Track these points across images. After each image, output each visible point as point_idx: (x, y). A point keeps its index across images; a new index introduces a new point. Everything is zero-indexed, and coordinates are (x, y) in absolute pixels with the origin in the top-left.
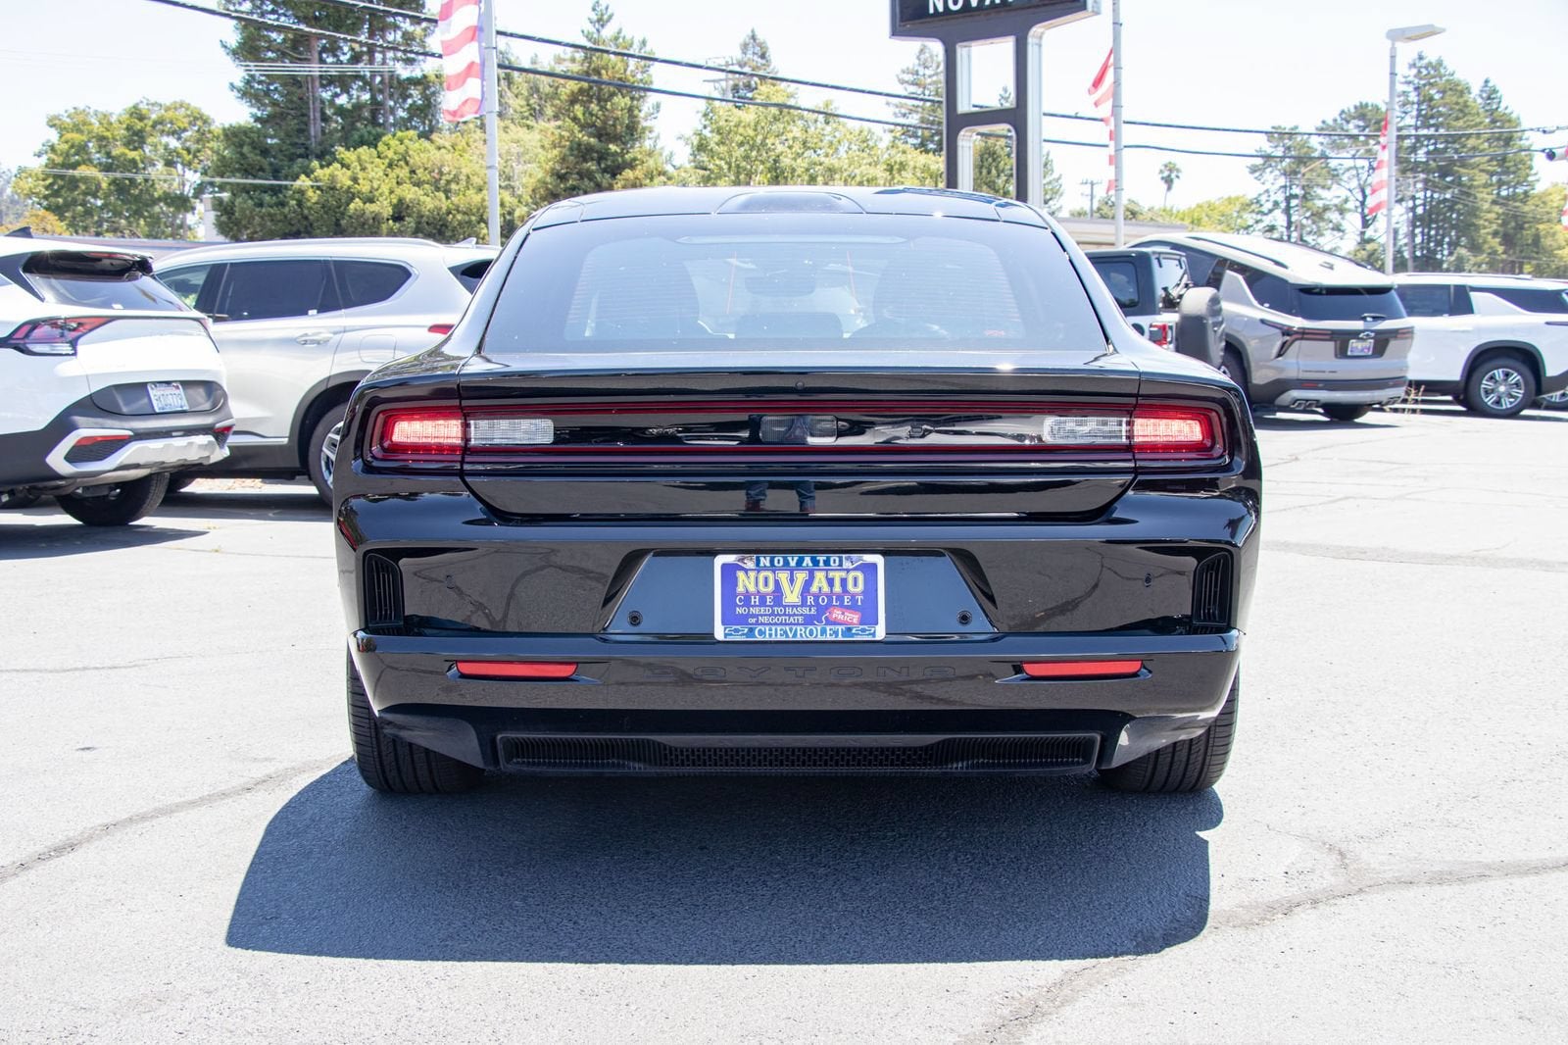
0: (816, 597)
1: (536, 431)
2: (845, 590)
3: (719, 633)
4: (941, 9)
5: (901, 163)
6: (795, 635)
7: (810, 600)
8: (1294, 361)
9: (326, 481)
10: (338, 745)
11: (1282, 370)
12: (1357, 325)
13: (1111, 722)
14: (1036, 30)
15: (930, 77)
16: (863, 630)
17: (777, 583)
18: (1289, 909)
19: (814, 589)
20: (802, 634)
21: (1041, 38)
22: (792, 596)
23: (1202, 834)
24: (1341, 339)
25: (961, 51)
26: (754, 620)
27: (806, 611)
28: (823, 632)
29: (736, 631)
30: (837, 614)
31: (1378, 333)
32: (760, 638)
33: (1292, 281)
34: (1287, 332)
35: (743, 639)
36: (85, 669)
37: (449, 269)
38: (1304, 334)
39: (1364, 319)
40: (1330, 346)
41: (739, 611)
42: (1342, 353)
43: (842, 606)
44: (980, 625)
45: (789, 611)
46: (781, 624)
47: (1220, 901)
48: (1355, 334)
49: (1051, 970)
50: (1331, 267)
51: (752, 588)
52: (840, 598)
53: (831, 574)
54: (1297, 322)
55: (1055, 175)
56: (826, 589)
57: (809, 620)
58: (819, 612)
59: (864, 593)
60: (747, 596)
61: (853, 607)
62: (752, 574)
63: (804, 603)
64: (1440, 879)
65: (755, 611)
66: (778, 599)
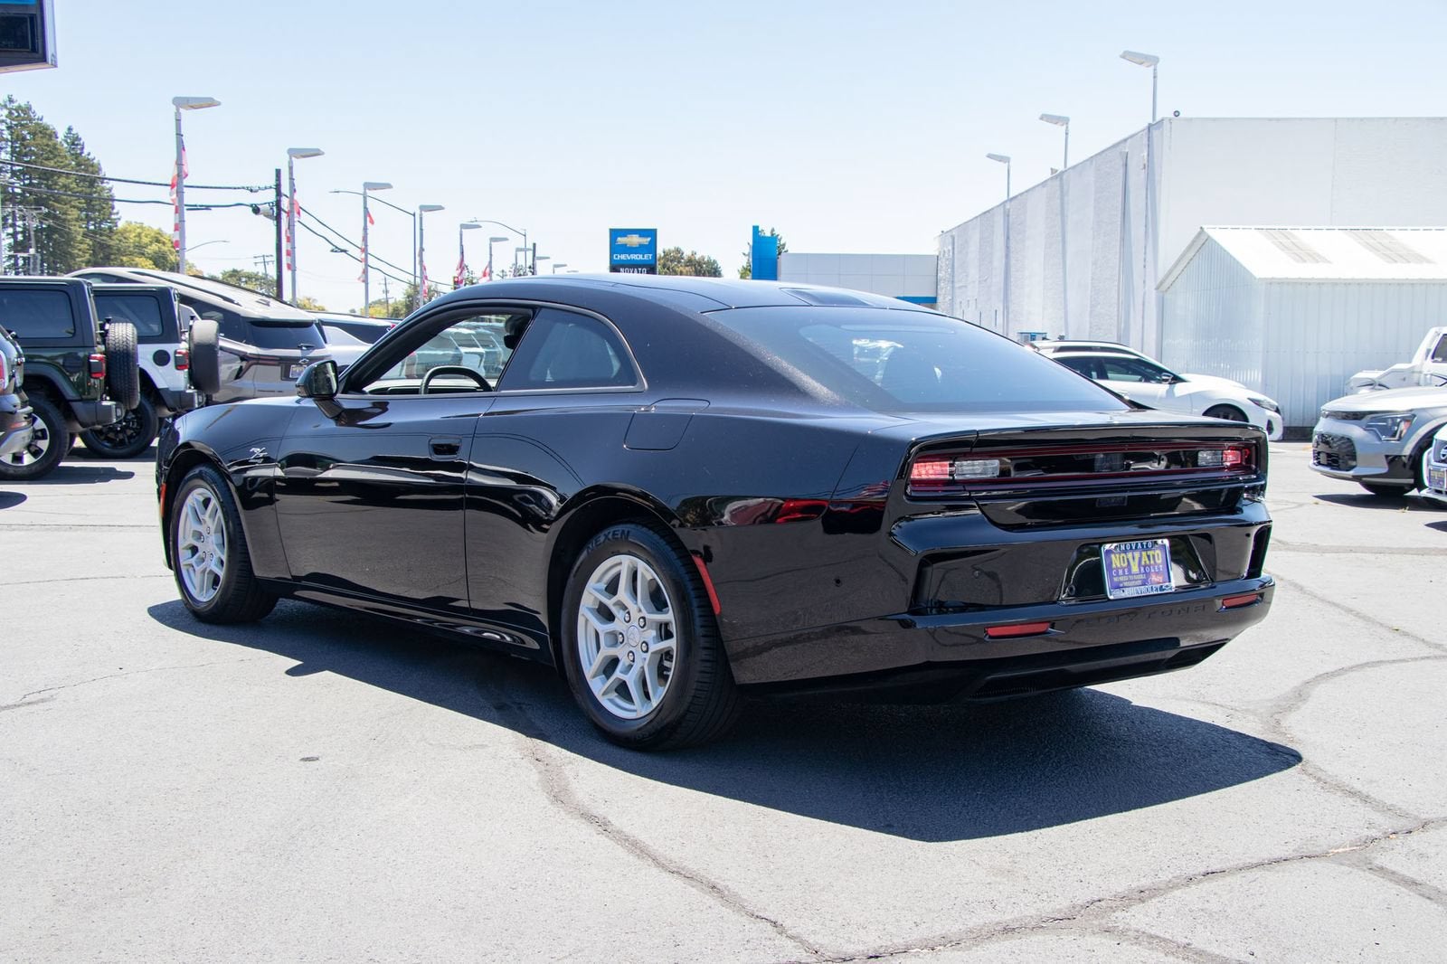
2: (1155, 562)
3: (1111, 595)
6: (1139, 592)
7: (1142, 570)
8: (251, 382)
11: (240, 389)
12: (296, 353)
16: (1167, 587)
17: (1128, 560)
19: (1143, 563)
20: (1144, 591)
22: (1135, 568)
24: (286, 363)
26: (1123, 585)
27: (1141, 577)
28: (1152, 589)
29: (1117, 592)
30: (1155, 577)
31: (312, 359)
33: (242, 315)
34: (244, 357)
35: (1119, 597)
38: (258, 360)
39: (300, 348)
40: (277, 370)
41: (1116, 579)
42: (286, 376)
45: (1135, 578)
46: (1133, 586)
48: (295, 360)
50: (268, 304)
51: (1119, 566)
52: (1154, 567)
53: (1149, 553)
54: (251, 350)
56: (1148, 562)
57: (1144, 582)
58: (1148, 576)
59: (1162, 563)
60: (1117, 569)
62: (1117, 556)
63: (1140, 572)
65: (1121, 579)
66: (1130, 571)
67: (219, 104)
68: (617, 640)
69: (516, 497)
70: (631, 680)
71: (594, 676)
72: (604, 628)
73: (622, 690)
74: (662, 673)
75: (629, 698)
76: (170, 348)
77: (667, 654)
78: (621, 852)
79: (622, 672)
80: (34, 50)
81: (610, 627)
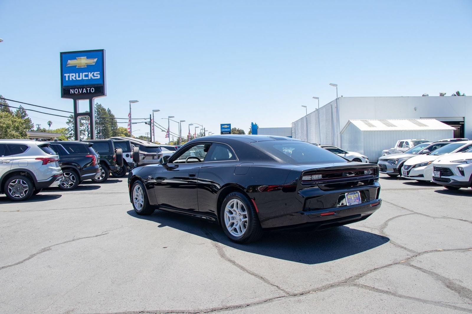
3: (348, 205)
4: (73, 93)
7: (354, 198)
8: (146, 160)
11: (144, 162)
14: (93, 98)
18: (383, 233)
24: (153, 156)
25: (77, 101)
31: (159, 155)
32: (351, 205)
33: (144, 146)
34: (144, 155)
37: (38, 146)
38: (147, 155)
39: (156, 152)
40: (151, 157)
42: (153, 158)
46: (353, 202)
48: (155, 155)
50: (149, 143)
54: (146, 153)
58: (355, 200)
59: (358, 197)
61: (358, 199)
62: (349, 196)
65: (350, 201)
66: (351, 199)
67: (138, 101)
68: (234, 219)
69: (211, 186)
70: (237, 228)
71: (229, 227)
72: (231, 216)
73: (235, 230)
74: (245, 226)
75: (237, 231)
76: (129, 153)
77: (246, 222)
78: (239, 269)
79: (235, 226)
80: (102, 93)
81: (232, 216)
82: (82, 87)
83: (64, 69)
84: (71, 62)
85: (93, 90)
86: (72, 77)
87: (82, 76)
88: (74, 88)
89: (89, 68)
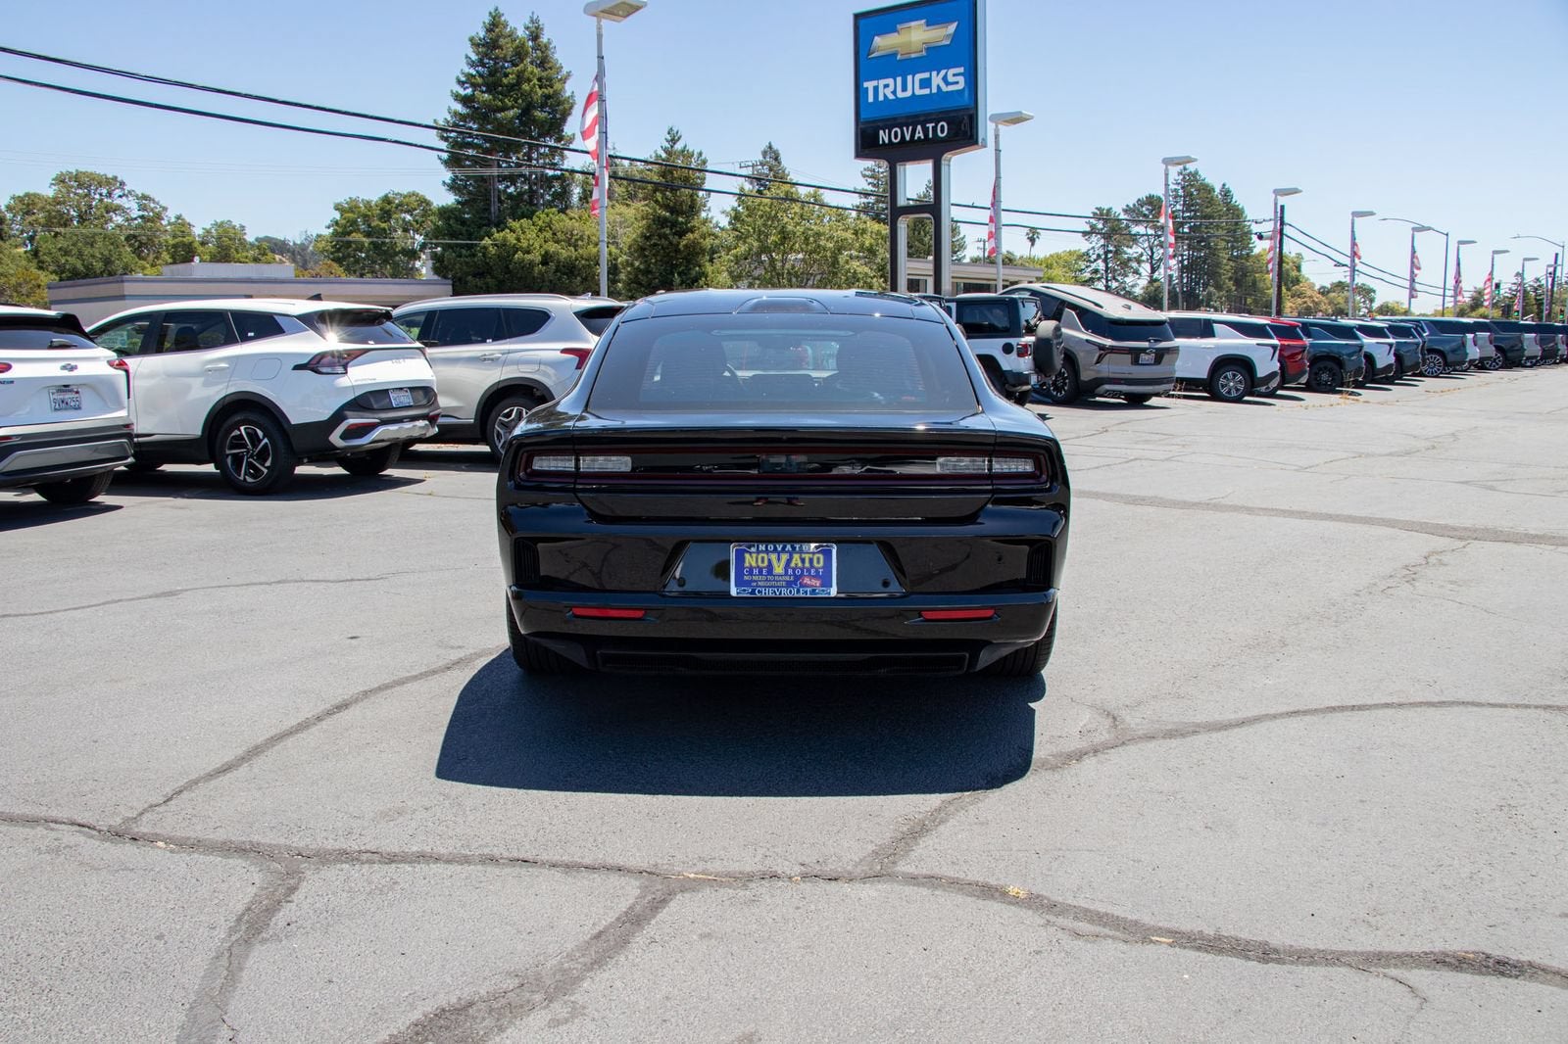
0: (794, 570)
1: (621, 463)
2: (812, 565)
3: (734, 592)
4: (887, 141)
5: (863, 229)
6: (780, 594)
7: (790, 571)
8: (1106, 366)
9: (497, 447)
10: (502, 640)
11: (1098, 372)
12: (1145, 344)
13: (977, 646)
14: (946, 156)
15: (882, 173)
16: (823, 591)
17: (769, 561)
18: (1079, 756)
19: (793, 565)
20: (785, 593)
21: (949, 161)
22: (779, 569)
23: (1032, 705)
24: (1135, 354)
25: (900, 168)
26: (755, 584)
27: (787, 578)
28: (798, 591)
29: (744, 590)
30: (807, 581)
31: (1157, 349)
32: (759, 595)
33: (1105, 316)
34: (1102, 347)
35: (749, 595)
36: (352, 580)
37: (575, 313)
38: (1112, 350)
39: (1149, 341)
40: (1128, 357)
41: (746, 578)
42: (1136, 362)
43: (810, 575)
44: (895, 588)
45: (776, 578)
46: (772, 587)
47: (1040, 752)
48: (1144, 350)
49: (935, 800)
50: (1129, 308)
51: (754, 564)
52: (809, 570)
53: (803, 556)
54: (1108, 342)
55: (961, 236)
56: (800, 565)
57: (789, 584)
58: (796, 579)
59: (823, 568)
60: (751, 569)
61: (817, 576)
62: (754, 555)
63: (786, 574)
64: (1170, 734)
66: (770, 571)
82: (913, 120)
83: (866, 65)
84: (883, 43)
85: (943, 130)
86: (885, 89)
87: (913, 86)
88: (889, 124)
89: (934, 58)
